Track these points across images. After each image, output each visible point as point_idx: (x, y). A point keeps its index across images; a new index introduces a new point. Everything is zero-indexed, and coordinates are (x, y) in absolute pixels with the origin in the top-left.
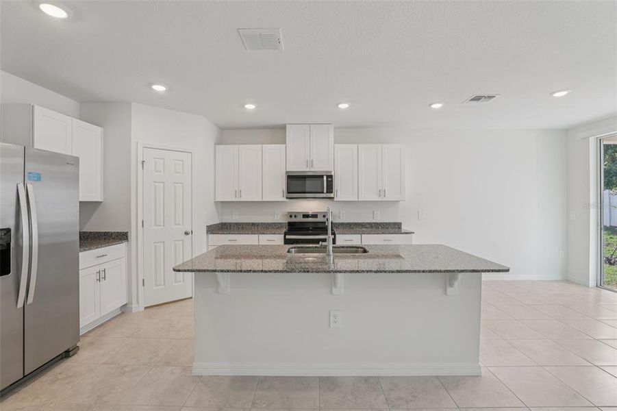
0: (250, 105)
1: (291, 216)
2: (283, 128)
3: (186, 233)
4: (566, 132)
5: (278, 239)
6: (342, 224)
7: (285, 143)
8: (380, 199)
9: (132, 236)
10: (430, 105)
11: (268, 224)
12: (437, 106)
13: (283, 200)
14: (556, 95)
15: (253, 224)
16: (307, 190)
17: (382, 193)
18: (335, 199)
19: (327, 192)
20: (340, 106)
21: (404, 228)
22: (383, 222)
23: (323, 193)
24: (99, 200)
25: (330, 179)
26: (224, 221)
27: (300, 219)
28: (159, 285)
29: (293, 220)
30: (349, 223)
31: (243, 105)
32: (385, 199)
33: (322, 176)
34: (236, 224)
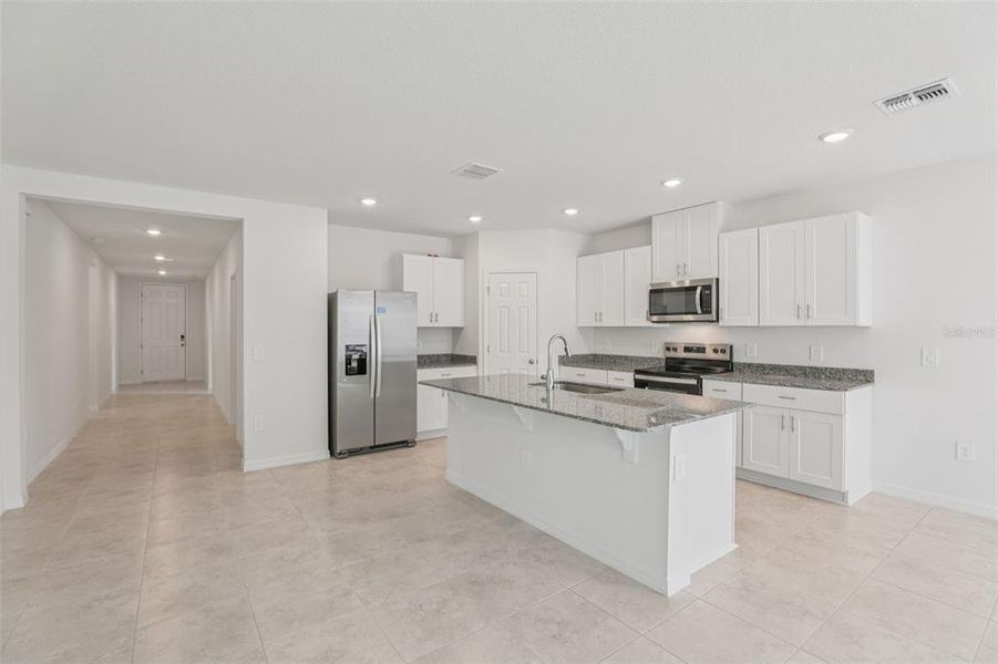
1: (668, 349)
2: (648, 222)
3: (531, 362)
5: (626, 379)
6: (750, 365)
7: (651, 243)
9: (480, 362)
10: (821, 138)
11: (643, 358)
12: (838, 138)
13: (648, 325)
16: (669, 311)
17: (803, 313)
18: (722, 323)
19: (704, 312)
20: (668, 184)
23: (697, 313)
24: (459, 325)
25: (706, 292)
26: (597, 352)
27: (681, 354)
29: (672, 354)
30: (761, 365)
32: (809, 323)
33: (694, 289)
34: (608, 356)
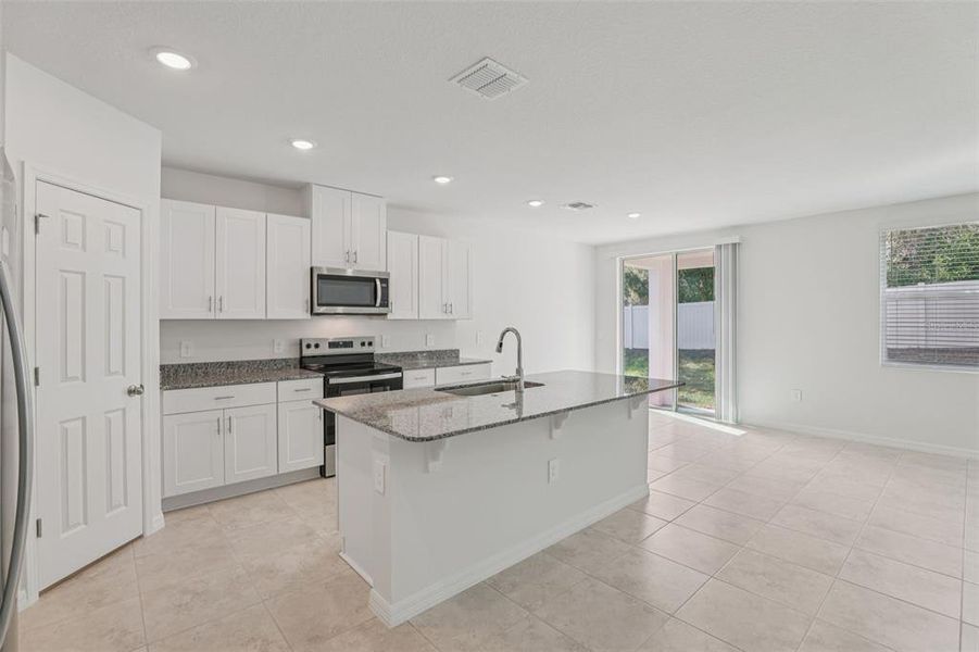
0: (304, 143)
1: (308, 346)
3: (131, 392)
4: (596, 249)
6: (386, 355)
7: (308, 217)
8: (445, 317)
10: (531, 201)
12: (536, 204)
13: (305, 317)
14: (631, 216)
15: (230, 365)
17: (448, 308)
18: (389, 317)
19: (381, 306)
20: (438, 180)
21: (463, 357)
22: (439, 349)
23: (374, 306)
25: (384, 285)
26: (165, 362)
27: (326, 350)
28: (75, 526)
29: (312, 352)
30: (395, 354)
31: (289, 142)
32: (451, 317)
33: (374, 280)
34: (192, 366)
